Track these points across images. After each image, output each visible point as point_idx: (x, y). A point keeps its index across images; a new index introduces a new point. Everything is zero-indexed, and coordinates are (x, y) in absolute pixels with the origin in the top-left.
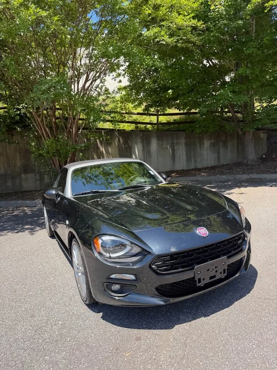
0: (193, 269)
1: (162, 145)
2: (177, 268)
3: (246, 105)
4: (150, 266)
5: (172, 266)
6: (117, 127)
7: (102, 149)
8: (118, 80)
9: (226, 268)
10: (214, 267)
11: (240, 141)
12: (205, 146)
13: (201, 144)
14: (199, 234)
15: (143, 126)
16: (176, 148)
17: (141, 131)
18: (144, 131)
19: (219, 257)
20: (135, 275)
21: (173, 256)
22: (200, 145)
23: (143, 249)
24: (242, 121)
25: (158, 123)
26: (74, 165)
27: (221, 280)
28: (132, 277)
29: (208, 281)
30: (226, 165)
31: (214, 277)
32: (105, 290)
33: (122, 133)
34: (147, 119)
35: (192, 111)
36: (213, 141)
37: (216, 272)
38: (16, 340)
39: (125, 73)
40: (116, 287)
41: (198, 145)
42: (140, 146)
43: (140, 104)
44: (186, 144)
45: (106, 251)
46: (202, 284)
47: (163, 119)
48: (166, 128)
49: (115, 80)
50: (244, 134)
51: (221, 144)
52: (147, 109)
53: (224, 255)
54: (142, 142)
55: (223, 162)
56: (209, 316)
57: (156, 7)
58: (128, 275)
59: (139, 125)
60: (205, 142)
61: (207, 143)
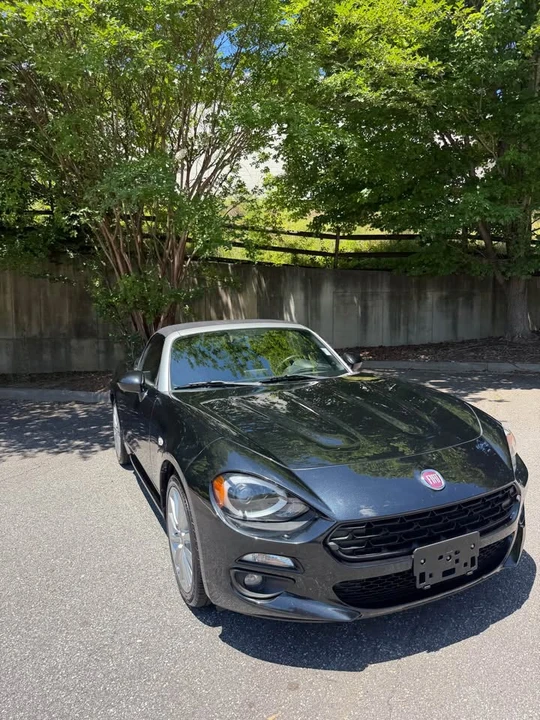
0: (411, 553)
1: (343, 296)
2: (379, 550)
3: (514, 227)
4: (325, 545)
5: (368, 545)
6: (258, 258)
7: (227, 299)
8: (262, 166)
9: (477, 554)
10: (452, 552)
11: (499, 294)
12: (429, 301)
13: (421, 299)
14: (426, 484)
15: (308, 257)
16: (370, 304)
17: (304, 266)
18: (310, 267)
19: (462, 531)
20: (293, 559)
21: (370, 525)
22: (419, 299)
23: (312, 508)
24: (506, 257)
25: (338, 254)
26: (177, 330)
27: (464, 579)
28: (288, 562)
29: (438, 578)
30: (470, 341)
31: (452, 571)
32: (232, 584)
33: (267, 269)
34: (316, 244)
35: (404, 233)
36: (444, 293)
37: (457, 561)
38: (53, 670)
39: (279, 155)
40: (254, 579)
41: (415, 298)
42: (300, 296)
43: (304, 213)
44: (392, 297)
45: (238, 506)
46: (426, 585)
47: (347, 246)
48: (353, 263)
49: (257, 167)
50: (508, 283)
51: (461, 299)
52: (318, 223)
53: (473, 528)
54: (305, 289)
55: (464, 334)
56: (437, 649)
57: (349, 30)
58: (279, 558)
59: (300, 256)
60: (429, 295)
61: (432, 297)
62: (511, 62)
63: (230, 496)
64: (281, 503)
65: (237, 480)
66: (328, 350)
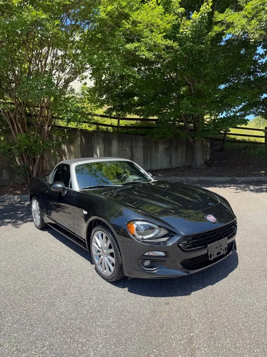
0: (207, 247)
1: (122, 147)
2: (196, 247)
3: (198, 117)
4: (178, 245)
5: (193, 244)
6: (80, 127)
7: (64, 147)
8: (83, 82)
9: (227, 246)
10: (219, 246)
11: (190, 147)
12: (160, 150)
13: (157, 148)
14: (209, 220)
15: (104, 128)
16: (134, 151)
17: (103, 132)
18: (105, 132)
19: (221, 238)
20: (165, 252)
21: (194, 237)
22: (156, 149)
23: (170, 231)
24: (193, 130)
25: (118, 126)
27: (223, 256)
28: (162, 254)
29: (216, 256)
30: (178, 168)
31: (219, 253)
32: (139, 265)
33: (84, 132)
34: (108, 121)
35: (149, 118)
36: (166, 146)
37: (221, 249)
39: (92, 77)
40: (147, 263)
41: (154, 149)
42: (102, 146)
43: (101, 106)
44: (144, 148)
45: (139, 234)
46: (212, 259)
47: (123, 123)
48: (125, 131)
49: (81, 82)
50: (194, 142)
51: (173, 149)
52: (109, 111)
53: (225, 236)
54: (104, 143)
55: (174, 165)
56: (214, 284)
59: (100, 126)
60: (160, 146)
61: (161, 148)
62: (202, 46)
63: (136, 230)
64: (157, 231)
65: (138, 223)
66: (143, 171)
